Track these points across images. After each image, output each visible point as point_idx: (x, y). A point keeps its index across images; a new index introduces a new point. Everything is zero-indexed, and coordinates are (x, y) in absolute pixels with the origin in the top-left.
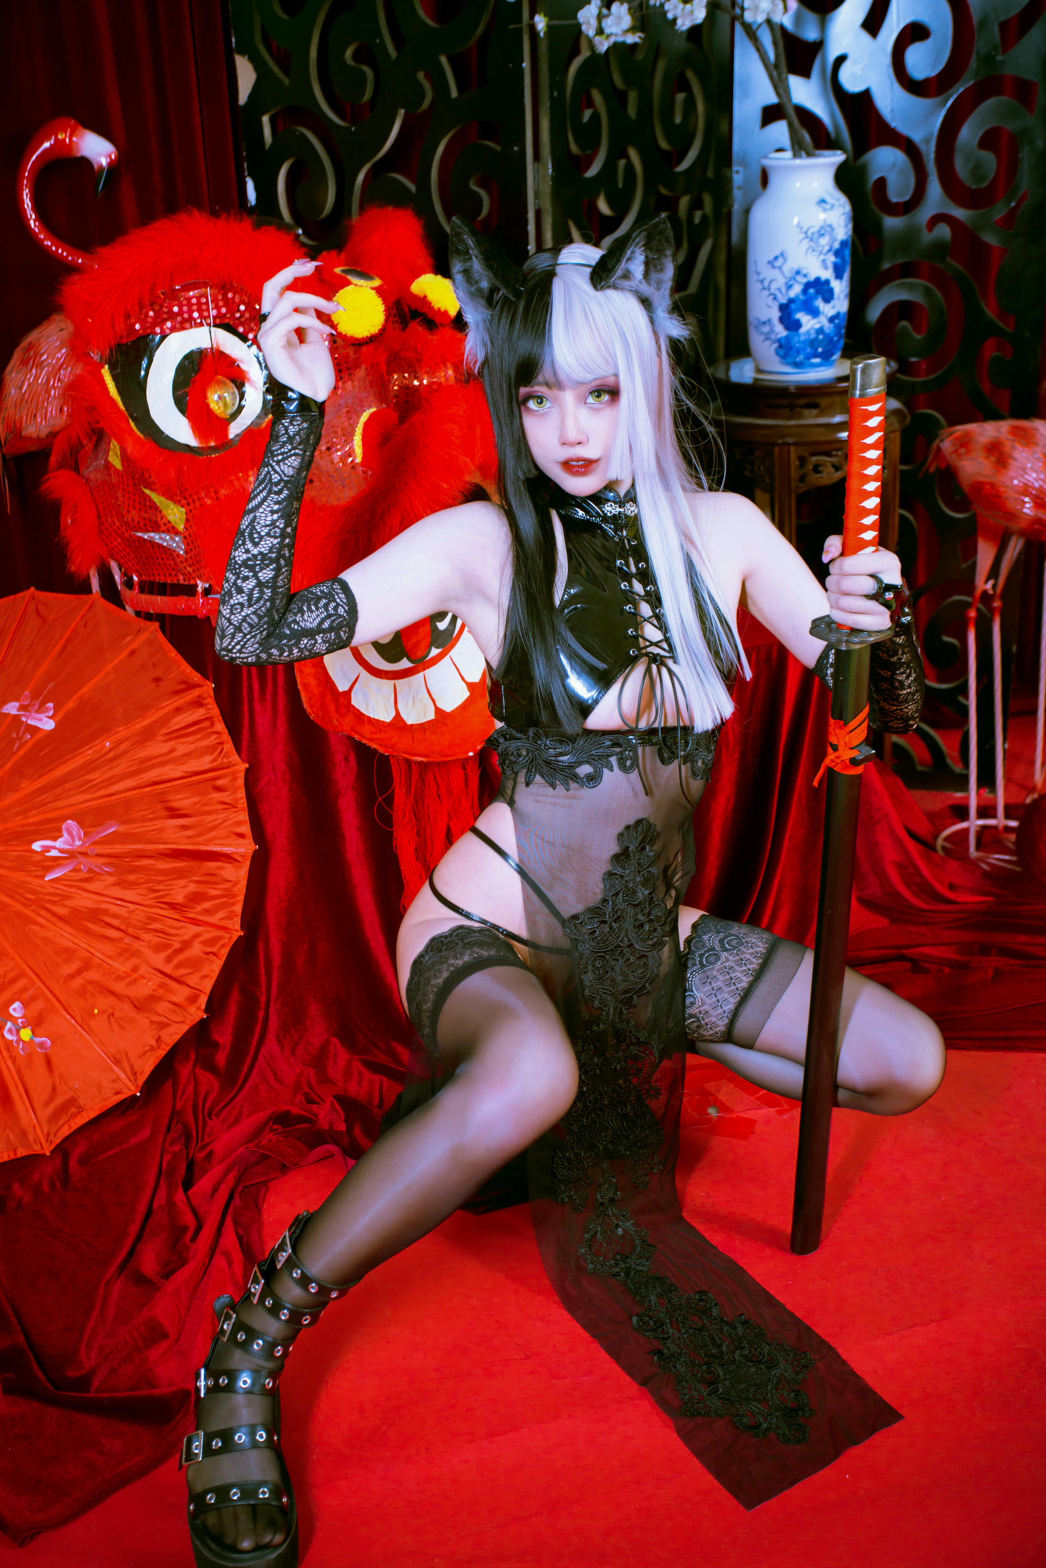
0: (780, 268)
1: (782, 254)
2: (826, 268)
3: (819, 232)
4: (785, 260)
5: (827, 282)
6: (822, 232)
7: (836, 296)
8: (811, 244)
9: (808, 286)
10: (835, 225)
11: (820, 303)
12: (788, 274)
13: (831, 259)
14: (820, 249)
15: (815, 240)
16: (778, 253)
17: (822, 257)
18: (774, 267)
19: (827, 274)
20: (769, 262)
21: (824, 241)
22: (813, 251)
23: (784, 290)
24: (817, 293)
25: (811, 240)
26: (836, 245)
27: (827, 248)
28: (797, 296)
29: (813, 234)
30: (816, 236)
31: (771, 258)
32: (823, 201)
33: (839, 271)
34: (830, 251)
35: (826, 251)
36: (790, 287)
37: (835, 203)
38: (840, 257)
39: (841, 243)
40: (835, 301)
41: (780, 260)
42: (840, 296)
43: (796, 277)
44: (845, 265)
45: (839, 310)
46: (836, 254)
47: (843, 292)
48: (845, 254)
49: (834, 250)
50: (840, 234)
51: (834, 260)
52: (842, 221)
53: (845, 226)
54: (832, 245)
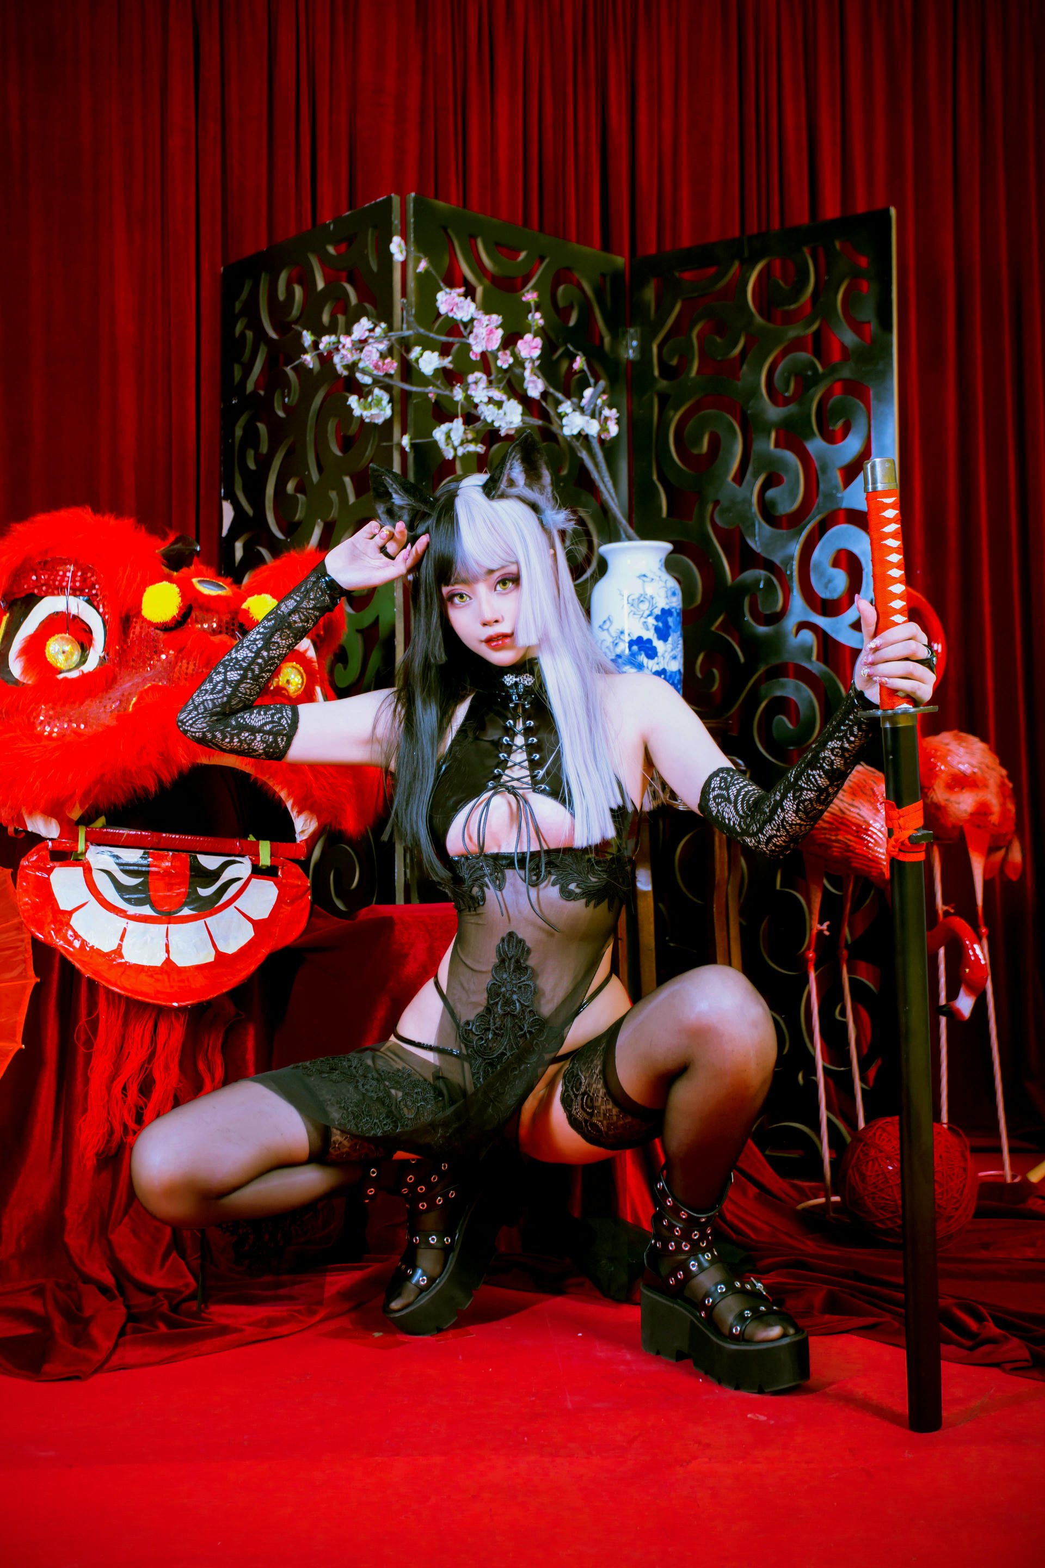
0: (608, 630)
1: (609, 619)
2: (648, 629)
3: (638, 599)
4: (611, 623)
5: (649, 641)
6: (642, 599)
7: (659, 654)
8: (632, 608)
9: (631, 643)
10: (655, 595)
11: (642, 658)
12: (614, 634)
13: (651, 621)
14: (641, 613)
15: (635, 605)
16: (605, 618)
17: (643, 620)
18: (603, 630)
19: (650, 634)
20: (600, 627)
21: (645, 607)
22: (634, 614)
23: (611, 647)
24: (640, 649)
25: (632, 605)
26: (657, 612)
27: (647, 613)
28: (623, 651)
29: (633, 600)
30: (637, 603)
31: (601, 623)
32: (644, 576)
33: (663, 634)
34: (649, 615)
35: (645, 615)
36: (616, 644)
37: (655, 577)
38: (662, 623)
39: (663, 610)
40: (661, 659)
41: (608, 623)
42: (668, 656)
43: (622, 637)
44: (671, 631)
45: (666, 668)
46: (657, 618)
47: (671, 654)
48: (670, 620)
49: (654, 615)
50: (662, 603)
51: (655, 623)
52: (662, 593)
53: (667, 597)
54: (651, 611)
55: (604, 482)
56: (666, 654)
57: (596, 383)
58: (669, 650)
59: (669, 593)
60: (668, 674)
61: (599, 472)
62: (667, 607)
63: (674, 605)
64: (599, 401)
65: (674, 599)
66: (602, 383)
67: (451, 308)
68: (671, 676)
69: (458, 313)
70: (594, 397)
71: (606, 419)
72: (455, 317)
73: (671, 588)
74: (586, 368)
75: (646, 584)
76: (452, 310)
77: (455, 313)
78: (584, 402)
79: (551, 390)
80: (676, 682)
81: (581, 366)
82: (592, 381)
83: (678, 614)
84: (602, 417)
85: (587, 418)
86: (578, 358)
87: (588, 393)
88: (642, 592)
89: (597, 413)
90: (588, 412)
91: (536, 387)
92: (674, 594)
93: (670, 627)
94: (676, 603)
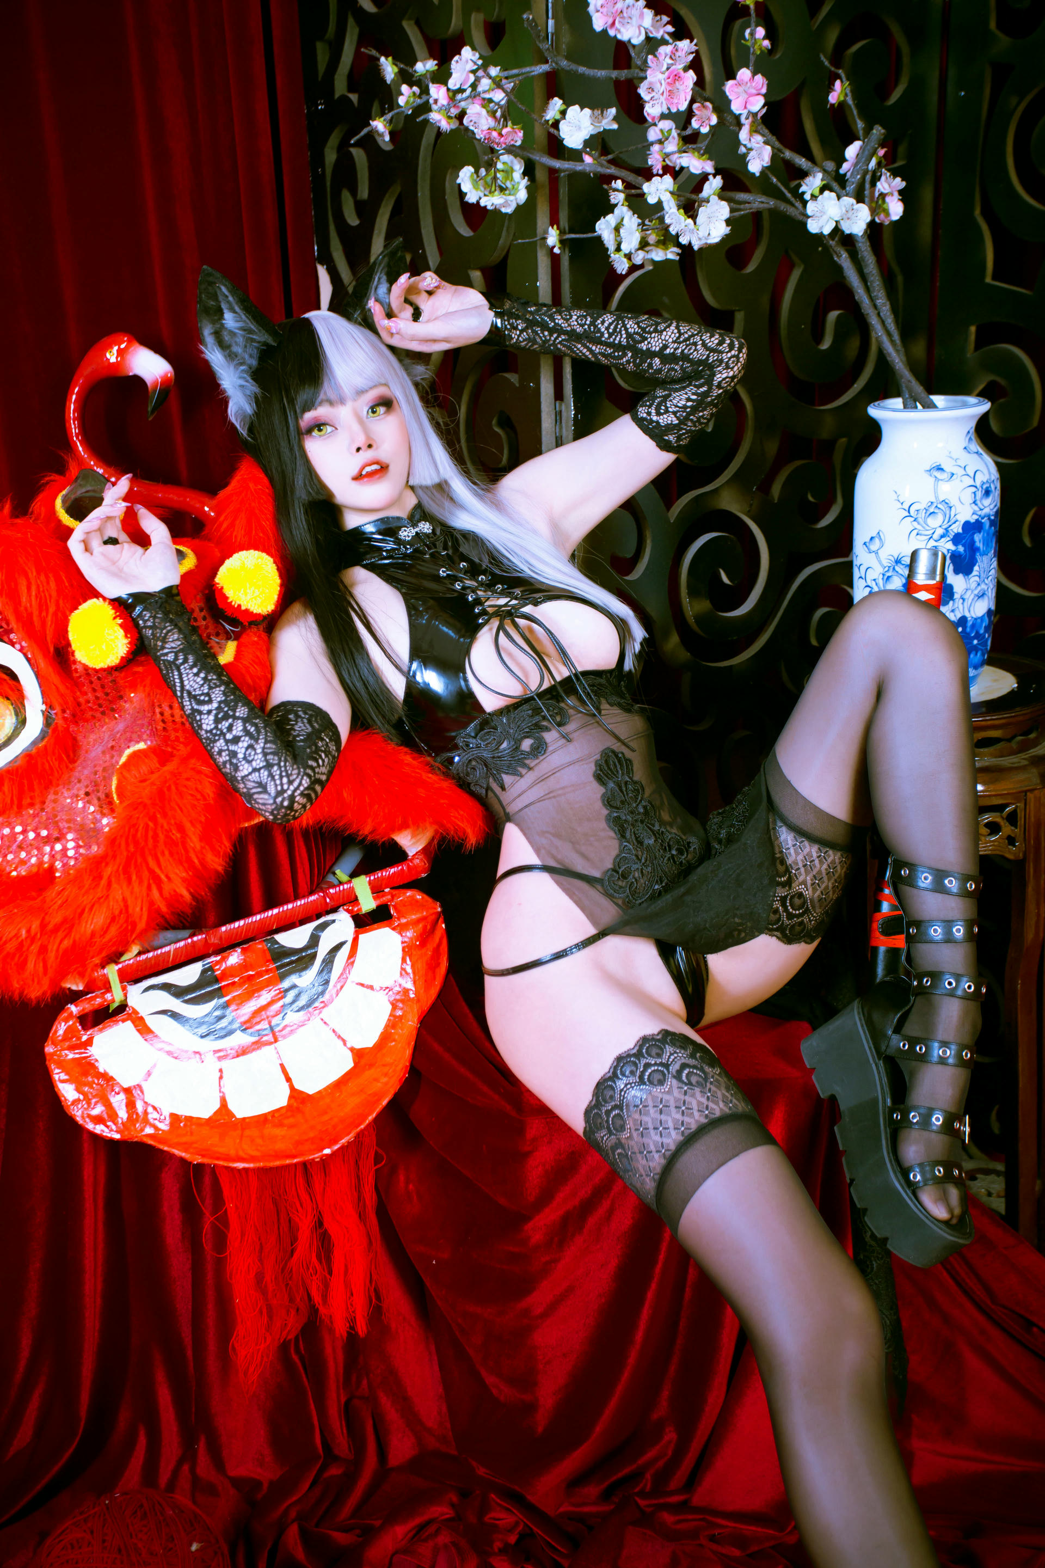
0: (876, 553)
1: (879, 534)
4: (881, 542)
6: (932, 510)
7: (956, 596)
8: (915, 524)
10: (953, 501)
12: (886, 563)
13: (947, 544)
15: (920, 520)
16: (873, 534)
18: (870, 551)
20: (866, 544)
21: (936, 522)
22: (919, 534)
23: (881, 582)
25: (916, 519)
26: (957, 528)
27: (940, 531)
29: (918, 511)
30: (922, 514)
32: (939, 469)
33: (963, 564)
34: (942, 537)
35: (936, 536)
36: (889, 577)
37: (955, 470)
38: (963, 545)
39: (967, 525)
40: (958, 603)
41: (877, 540)
42: (969, 596)
43: (897, 568)
44: (978, 557)
45: (967, 615)
46: (956, 539)
47: (976, 592)
48: (978, 538)
49: (952, 535)
50: (966, 513)
51: (953, 548)
52: (968, 496)
53: (974, 502)
54: (946, 529)
55: (875, 306)
56: (969, 592)
57: (868, 130)
58: (974, 585)
59: (979, 494)
60: (969, 624)
61: (868, 290)
62: (973, 519)
63: (987, 511)
64: (873, 163)
65: (987, 502)
66: (878, 131)
67: (610, 21)
68: (973, 626)
69: (622, 30)
70: (863, 157)
71: (883, 196)
72: (619, 37)
73: (983, 483)
74: (850, 100)
75: (940, 482)
76: (613, 23)
77: (619, 31)
78: (845, 167)
79: (788, 154)
80: (982, 631)
81: (842, 98)
82: (860, 125)
83: (992, 523)
84: (877, 194)
85: (849, 201)
86: (838, 83)
87: (852, 151)
88: (933, 500)
89: (867, 186)
90: (851, 188)
91: (760, 155)
92: (987, 493)
93: (978, 549)
94: (990, 505)
